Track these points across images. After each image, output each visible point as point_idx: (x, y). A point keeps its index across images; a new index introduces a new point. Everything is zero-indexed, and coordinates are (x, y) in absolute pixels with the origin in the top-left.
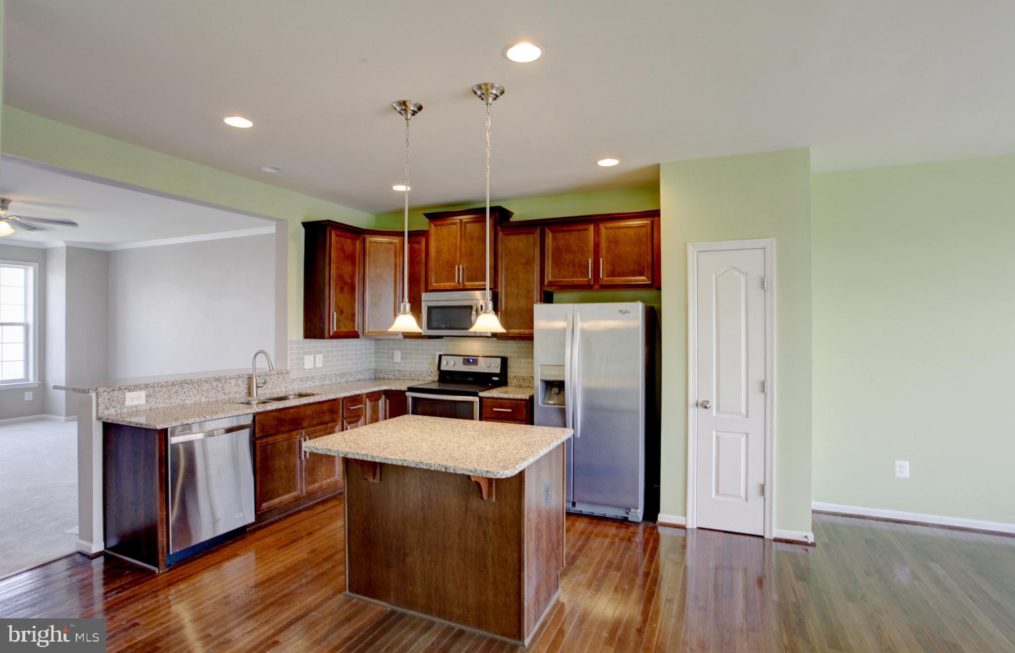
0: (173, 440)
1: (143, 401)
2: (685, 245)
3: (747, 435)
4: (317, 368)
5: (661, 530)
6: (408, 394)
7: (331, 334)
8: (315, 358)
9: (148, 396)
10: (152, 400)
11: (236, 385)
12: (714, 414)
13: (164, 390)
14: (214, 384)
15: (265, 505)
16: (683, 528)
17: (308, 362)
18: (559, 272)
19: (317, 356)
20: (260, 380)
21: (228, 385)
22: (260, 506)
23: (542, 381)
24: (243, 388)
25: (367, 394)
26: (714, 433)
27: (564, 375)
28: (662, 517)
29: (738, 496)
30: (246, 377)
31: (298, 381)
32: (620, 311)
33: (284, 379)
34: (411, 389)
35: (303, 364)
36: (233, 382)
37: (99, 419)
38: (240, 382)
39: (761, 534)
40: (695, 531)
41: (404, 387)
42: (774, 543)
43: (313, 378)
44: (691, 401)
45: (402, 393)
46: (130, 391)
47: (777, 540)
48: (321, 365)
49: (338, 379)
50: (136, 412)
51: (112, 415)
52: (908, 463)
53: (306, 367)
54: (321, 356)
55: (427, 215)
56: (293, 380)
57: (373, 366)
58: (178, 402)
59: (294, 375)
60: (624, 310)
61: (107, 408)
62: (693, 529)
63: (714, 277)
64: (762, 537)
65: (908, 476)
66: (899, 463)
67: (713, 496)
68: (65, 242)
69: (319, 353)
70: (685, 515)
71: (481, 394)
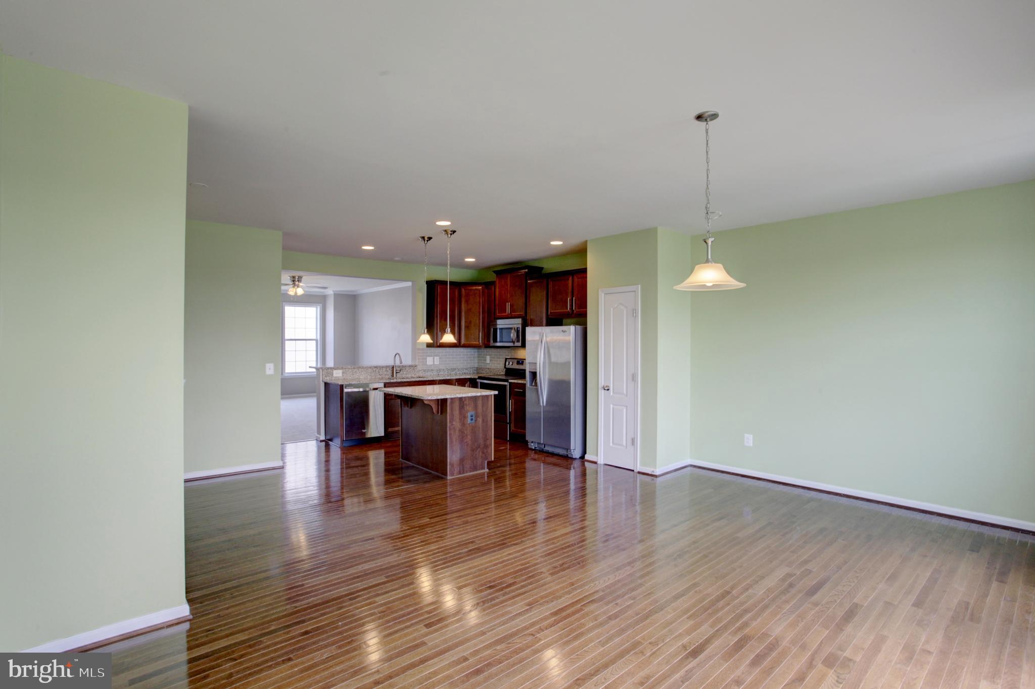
0: (346, 390)
1: (340, 375)
2: (598, 291)
3: (627, 407)
4: (435, 365)
5: (586, 463)
6: (478, 380)
7: (438, 344)
8: (434, 359)
9: (343, 373)
10: (345, 375)
11: (386, 371)
12: (612, 394)
13: (350, 370)
14: (374, 370)
15: (390, 430)
16: (595, 463)
17: (429, 361)
18: (555, 307)
19: (435, 358)
20: (398, 369)
21: (381, 370)
22: (388, 430)
23: (529, 372)
24: (390, 372)
25: (456, 379)
26: (612, 406)
27: (536, 370)
28: (587, 457)
29: (622, 445)
30: (391, 367)
31: (422, 371)
32: (562, 331)
33: (414, 369)
34: (480, 378)
35: (426, 362)
36: (384, 369)
37: (323, 381)
38: (388, 369)
39: (632, 469)
40: (602, 466)
41: (477, 377)
42: (638, 475)
43: (432, 370)
44: (600, 386)
45: (475, 379)
46: (335, 369)
47: (639, 473)
48: (438, 363)
49: (449, 371)
50: (338, 378)
51: (328, 380)
52: (752, 436)
53: (428, 363)
54: (438, 358)
55: (494, 272)
56: (419, 371)
57: (476, 366)
58: (357, 377)
59: (419, 368)
60: (564, 330)
61: (326, 376)
62: (601, 464)
63: (612, 309)
64: (633, 471)
65: (752, 445)
66: (746, 435)
67: (611, 444)
68: (333, 291)
69: (437, 356)
70: (597, 455)
71: (510, 381)
